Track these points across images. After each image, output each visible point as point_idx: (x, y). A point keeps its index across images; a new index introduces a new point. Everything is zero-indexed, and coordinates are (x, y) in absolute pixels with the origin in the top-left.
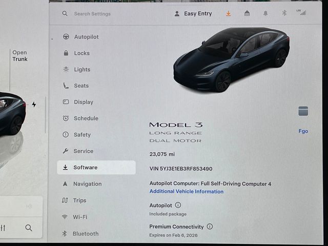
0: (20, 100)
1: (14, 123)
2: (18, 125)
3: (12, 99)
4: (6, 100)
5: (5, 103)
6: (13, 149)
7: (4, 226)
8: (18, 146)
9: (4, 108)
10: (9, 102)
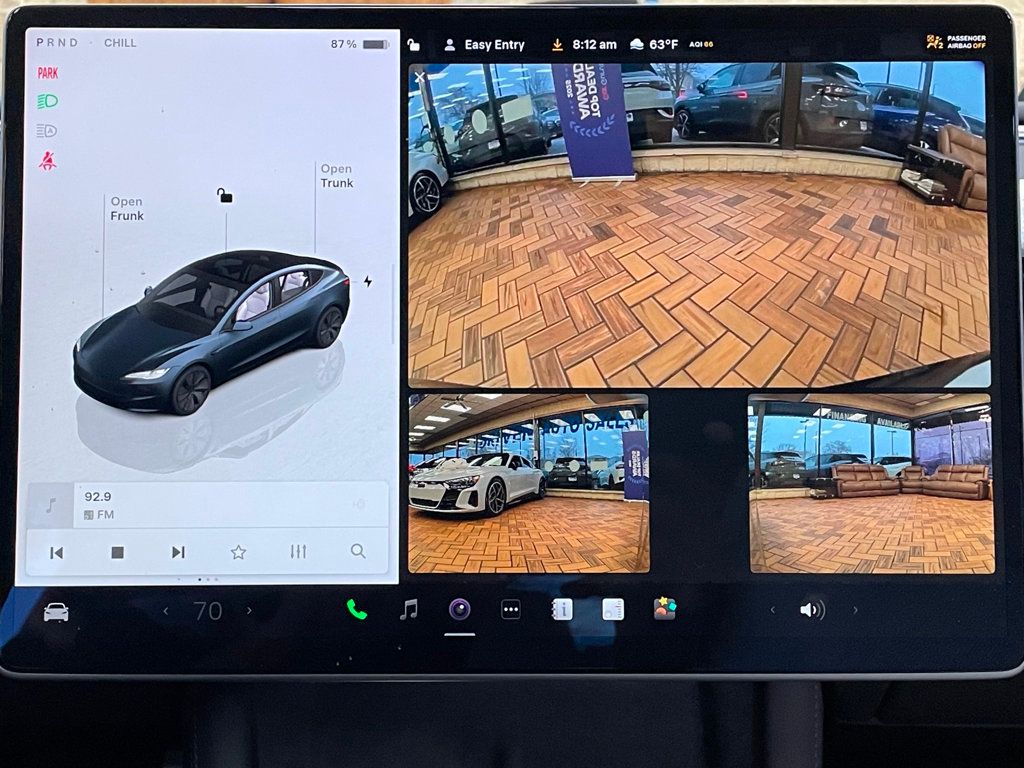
0: (337, 273)
1: (326, 321)
2: (335, 325)
3: (321, 271)
4: (306, 272)
5: (304, 278)
6: (322, 378)
7: (304, 547)
8: (333, 372)
9: (303, 289)
10: (313, 277)
